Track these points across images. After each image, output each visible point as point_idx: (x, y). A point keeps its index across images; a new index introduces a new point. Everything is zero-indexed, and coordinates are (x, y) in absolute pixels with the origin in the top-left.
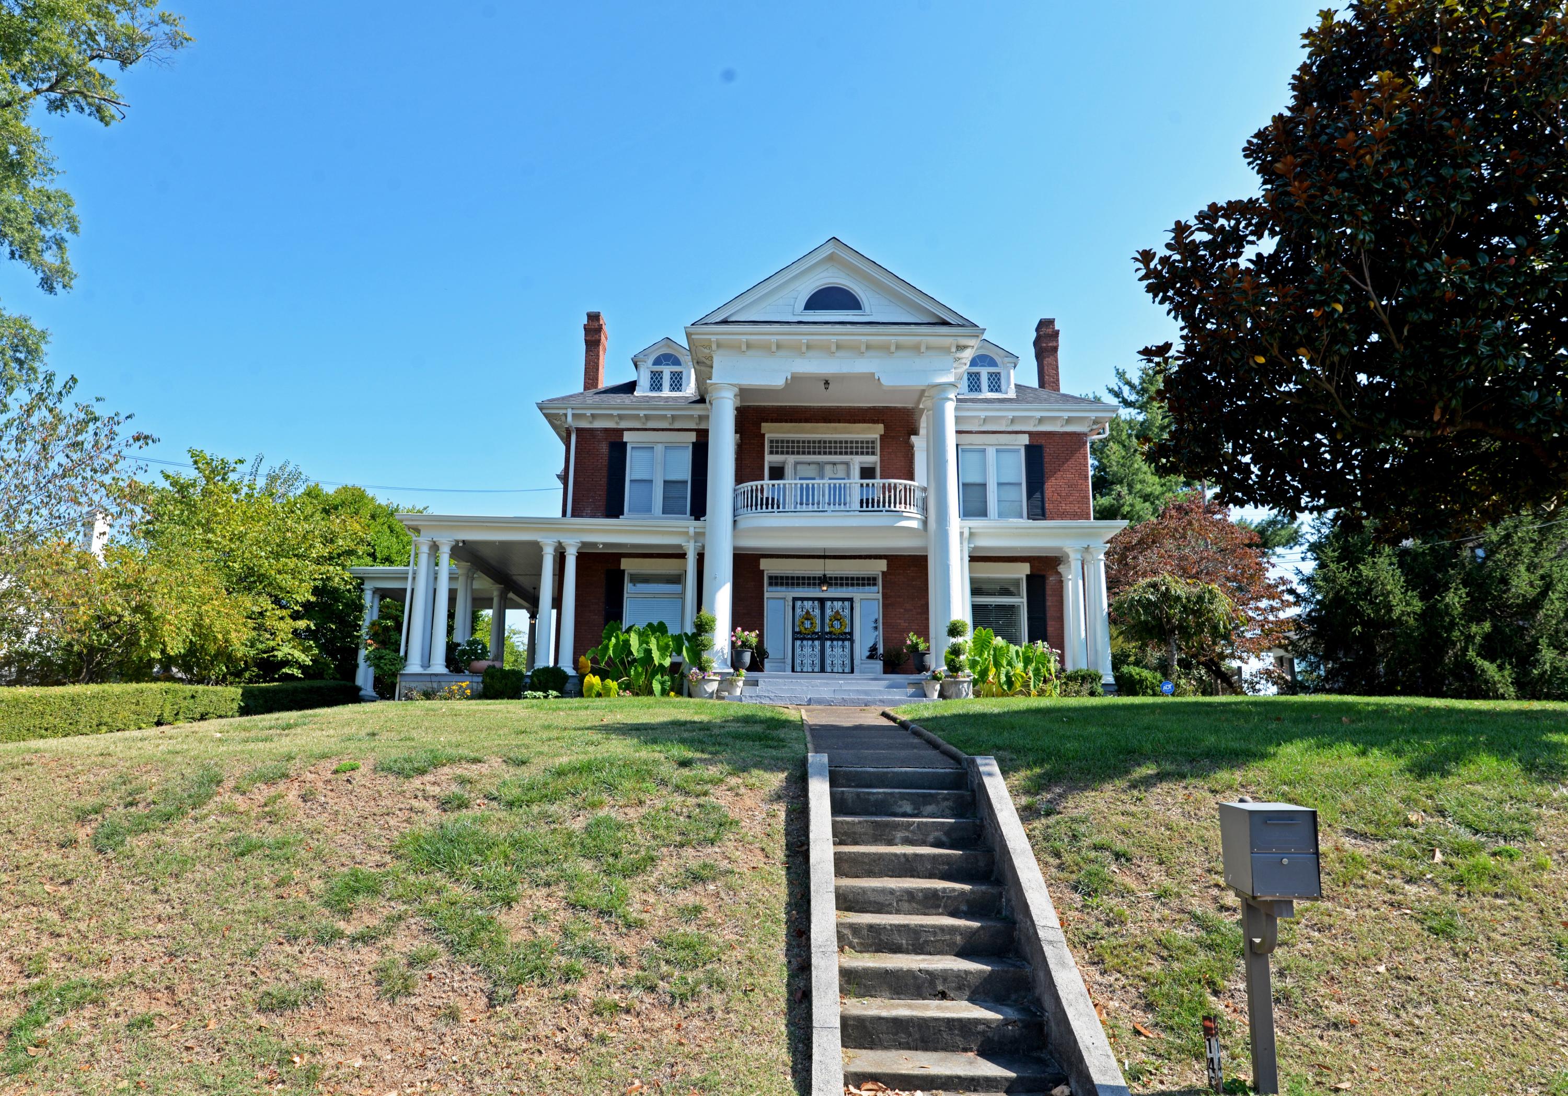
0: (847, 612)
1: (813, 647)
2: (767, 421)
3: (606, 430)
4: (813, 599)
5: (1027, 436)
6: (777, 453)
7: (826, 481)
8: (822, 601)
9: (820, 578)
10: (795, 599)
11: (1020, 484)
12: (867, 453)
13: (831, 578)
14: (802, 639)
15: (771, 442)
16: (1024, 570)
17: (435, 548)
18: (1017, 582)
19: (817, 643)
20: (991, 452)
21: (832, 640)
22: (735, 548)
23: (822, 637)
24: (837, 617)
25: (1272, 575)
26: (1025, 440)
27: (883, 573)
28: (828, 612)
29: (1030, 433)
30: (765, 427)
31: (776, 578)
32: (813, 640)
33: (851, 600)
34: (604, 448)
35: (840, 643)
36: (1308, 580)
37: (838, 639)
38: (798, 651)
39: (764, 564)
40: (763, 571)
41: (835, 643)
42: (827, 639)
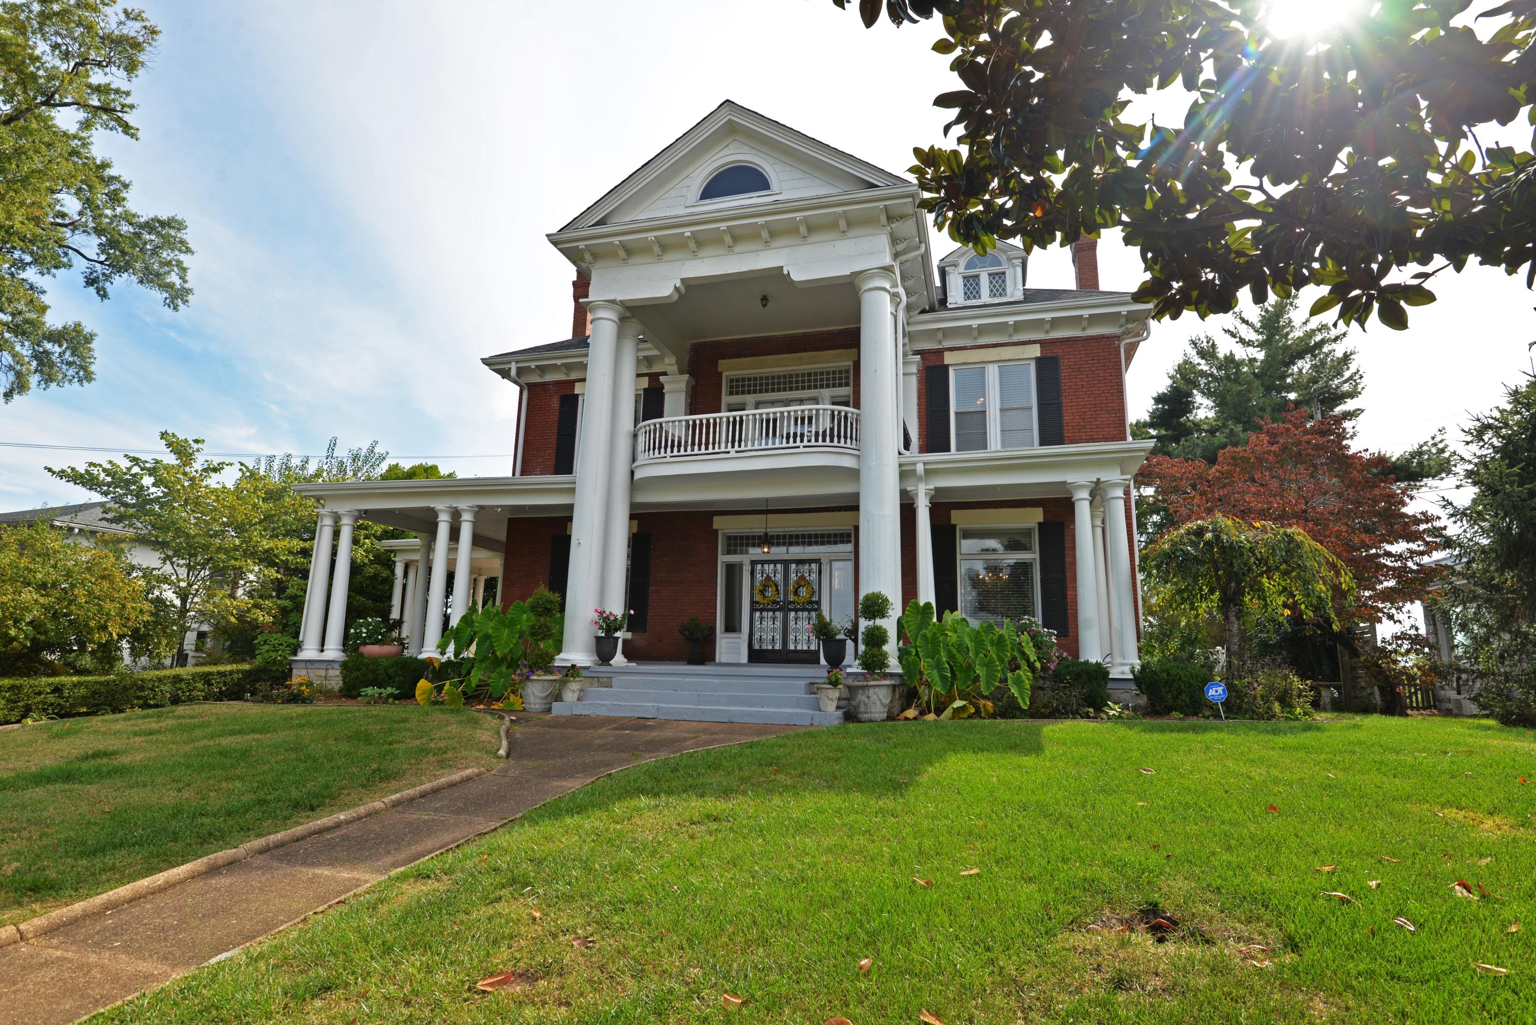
0: (814, 576)
1: (774, 619)
2: (724, 358)
3: (558, 383)
4: (775, 562)
5: (1038, 346)
6: (737, 393)
8: (786, 563)
10: (754, 563)
11: (1030, 408)
12: (840, 385)
14: (761, 611)
15: (732, 381)
16: (1036, 516)
18: (1028, 532)
19: (779, 614)
20: (992, 373)
21: (796, 610)
23: (785, 608)
24: (802, 581)
26: (1035, 351)
28: (793, 577)
29: (1041, 342)
30: (723, 364)
31: (735, 538)
32: (774, 611)
33: (818, 561)
34: (555, 403)
35: (806, 614)
37: (803, 610)
38: (757, 624)
39: (718, 523)
40: (717, 531)
41: (800, 614)
42: (791, 610)
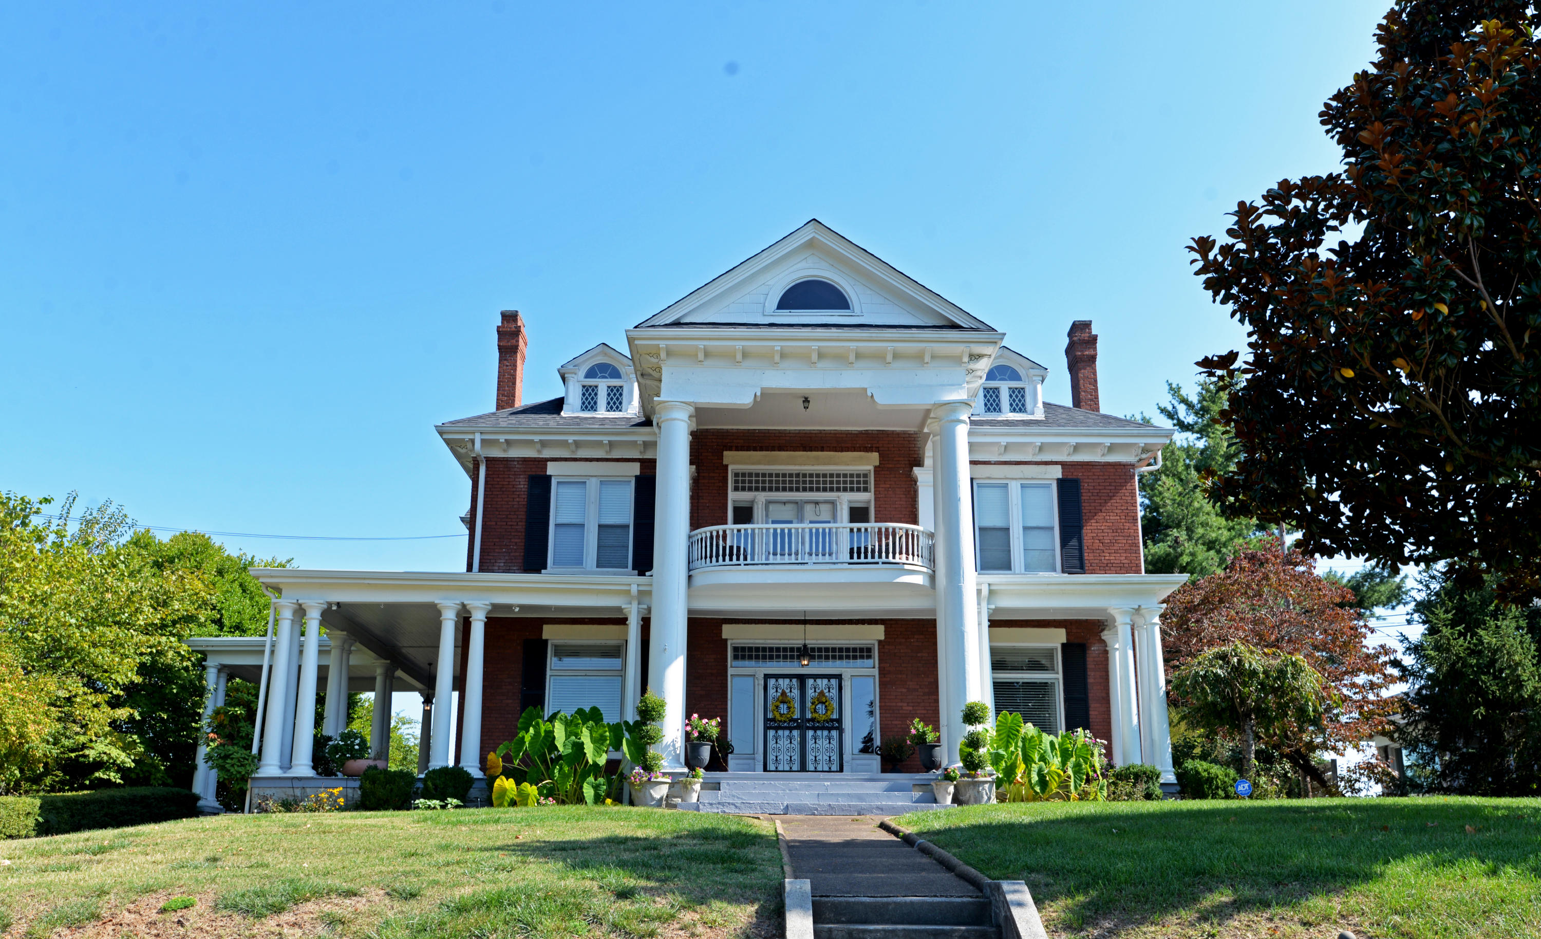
0: (834, 692)
1: (791, 739)
2: (730, 449)
3: (525, 461)
4: (790, 677)
5: (1059, 467)
6: (743, 489)
7: (806, 525)
8: (802, 679)
9: (799, 649)
10: (767, 677)
11: (1052, 528)
12: (859, 490)
13: (813, 649)
14: (777, 729)
15: (736, 475)
16: (1057, 638)
17: (300, 612)
18: (1050, 653)
19: (796, 733)
20: (1015, 488)
21: (815, 729)
22: (690, 611)
23: (802, 725)
24: (821, 699)
25: (1371, 642)
26: (1057, 472)
27: (880, 642)
28: (810, 693)
29: (1063, 464)
30: (728, 456)
31: (743, 649)
32: (791, 729)
33: (839, 677)
34: (522, 484)
35: (826, 733)
36: (1415, 649)
37: (823, 728)
38: (771, 743)
39: (728, 631)
40: (726, 640)
41: (819, 733)
42: (809, 728)
